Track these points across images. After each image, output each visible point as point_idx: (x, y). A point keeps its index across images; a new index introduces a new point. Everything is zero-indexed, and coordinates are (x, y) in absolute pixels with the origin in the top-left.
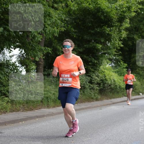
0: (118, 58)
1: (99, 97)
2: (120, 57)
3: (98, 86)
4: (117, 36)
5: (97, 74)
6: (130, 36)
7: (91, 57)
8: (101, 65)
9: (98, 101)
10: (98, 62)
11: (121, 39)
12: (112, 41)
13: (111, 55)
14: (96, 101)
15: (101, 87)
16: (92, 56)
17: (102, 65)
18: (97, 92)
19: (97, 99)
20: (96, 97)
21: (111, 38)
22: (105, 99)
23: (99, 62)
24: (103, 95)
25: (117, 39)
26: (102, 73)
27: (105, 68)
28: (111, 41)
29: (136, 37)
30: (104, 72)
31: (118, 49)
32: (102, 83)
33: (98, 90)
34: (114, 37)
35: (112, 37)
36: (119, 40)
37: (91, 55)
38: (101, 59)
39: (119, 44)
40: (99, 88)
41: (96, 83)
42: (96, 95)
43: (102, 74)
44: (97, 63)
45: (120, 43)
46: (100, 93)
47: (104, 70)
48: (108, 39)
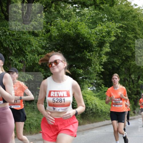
0: (99, 81)
1: (81, 122)
2: (101, 80)
4: (97, 61)
6: (110, 60)
11: (101, 64)
12: (93, 66)
18: (78, 116)
21: (92, 63)
22: (87, 124)
24: (85, 119)
25: (97, 64)
26: (84, 97)
27: (86, 92)
28: (92, 65)
29: (116, 60)
31: (99, 73)
34: (94, 62)
35: (93, 62)
36: (99, 65)
38: (82, 83)
39: (99, 69)
45: (100, 67)
46: (82, 117)
48: (89, 64)
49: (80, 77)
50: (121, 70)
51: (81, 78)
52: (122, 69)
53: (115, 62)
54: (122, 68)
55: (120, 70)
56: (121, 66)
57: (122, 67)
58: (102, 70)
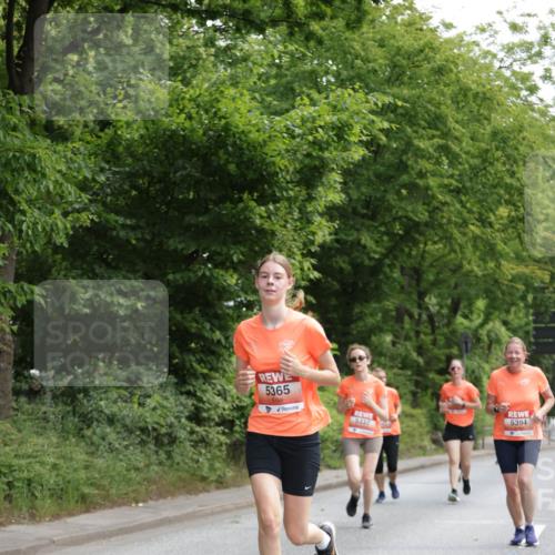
1: (230, 474)
3: (224, 433)
4: (295, 240)
5: (219, 387)
6: (345, 237)
9: (227, 487)
10: (223, 341)
11: (309, 251)
14: (218, 488)
15: (237, 436)
16: (204, 314)
18: (218, 453)
19: (221, 483)
20: (218, 473)
23: (227, 338)
25: (295, 250)
29: (368, 239)
32: (239, 418)
33: (224, 448)
34: (284, 243)
36: (303, 255)
39: (302, 269)
40: (228, 441)
41: (217, 419)
42: (217, 465)
44: (219, 341)
45: (306, 265)
46: (234, 457)
48: (262, 248)
49: (229, 300)
50: (385, 274)
51: (231, 303)
52: (391, 271)
53: (365, 247)
54: (392, 266)
55: (381, 277)
56: (387, 261)
57: (389, 266)
58: (312, 276)
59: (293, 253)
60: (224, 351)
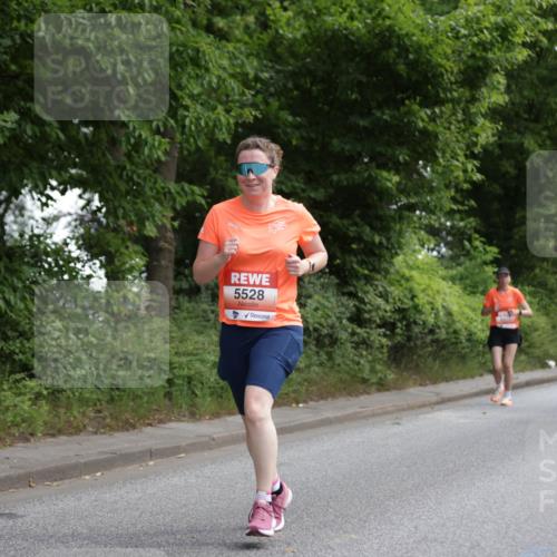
0: (462, 224)
1: (391, 376)
2: (472, 219)
3: (385, 335)
4: (458, 141)
5: (381, 289)
6: (509, 141)
7: (358, 220)
8: (397, 254)
9: (388, 390)
10: (384, 241)
11: (472, 153)
12: (441, 160)
13: (434, 214)
14: (379, 390)
15: (399, 338)
16: (362, 217)
17: (399, 251)
18: (380, 356)
19: (382, 385)
20: (379, 375)
21: (437, 147)
22: (415, 384)
23: (388, 239)
24: (406, 366)
25: (459, 151)
26: (403, 282)
27: (411, 263)
28: (436, 157)
29: (532, 142)
30: (408, 280)
31: (462, 190)
32: (400, 321)
33: (385, 350)
34: (447, 144)
35: (440, 145)
36: (466, 156)
37: (357, 212)
38: (398, 227)
39: (465, 171)
40: (390, 343)
41: (378, 321)
42: (378, 367)
43: (401, 285)
44: (381, 243)
45: (470, 167)
46: (395, 359)
47: (407, 273)
48: (425, 151)
49: (391, 203)
51: (394, 207)
53: (528, 150)
58: (475, 178)
59: (456, 154)
60: (385, 251)
